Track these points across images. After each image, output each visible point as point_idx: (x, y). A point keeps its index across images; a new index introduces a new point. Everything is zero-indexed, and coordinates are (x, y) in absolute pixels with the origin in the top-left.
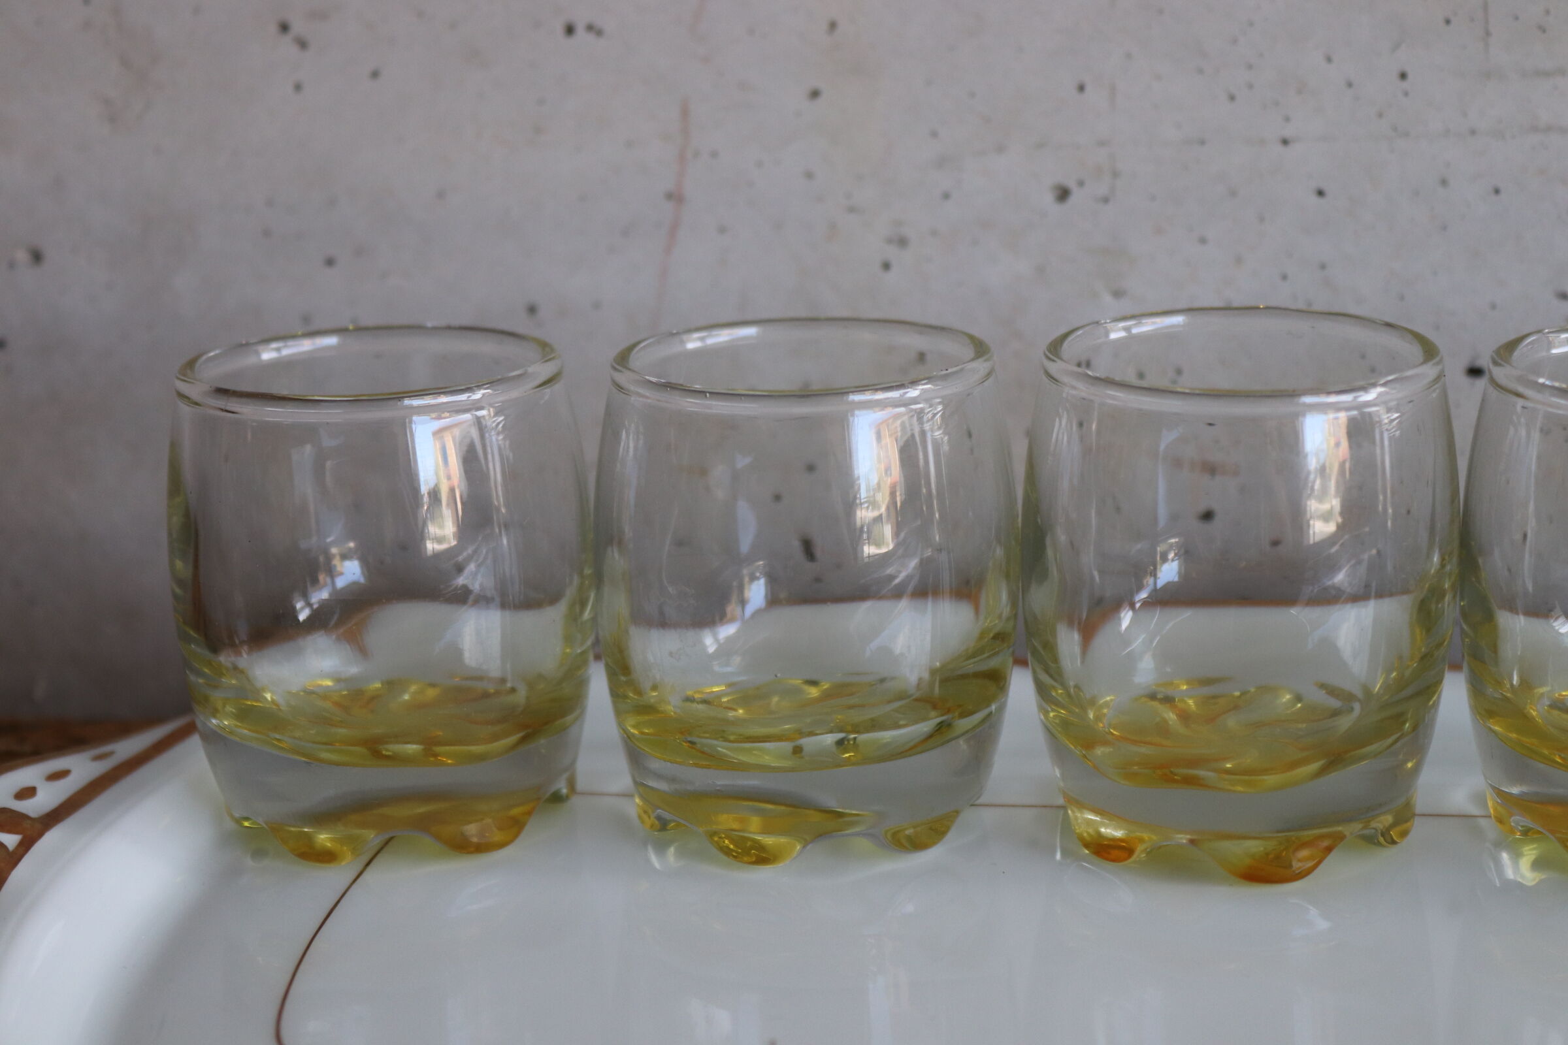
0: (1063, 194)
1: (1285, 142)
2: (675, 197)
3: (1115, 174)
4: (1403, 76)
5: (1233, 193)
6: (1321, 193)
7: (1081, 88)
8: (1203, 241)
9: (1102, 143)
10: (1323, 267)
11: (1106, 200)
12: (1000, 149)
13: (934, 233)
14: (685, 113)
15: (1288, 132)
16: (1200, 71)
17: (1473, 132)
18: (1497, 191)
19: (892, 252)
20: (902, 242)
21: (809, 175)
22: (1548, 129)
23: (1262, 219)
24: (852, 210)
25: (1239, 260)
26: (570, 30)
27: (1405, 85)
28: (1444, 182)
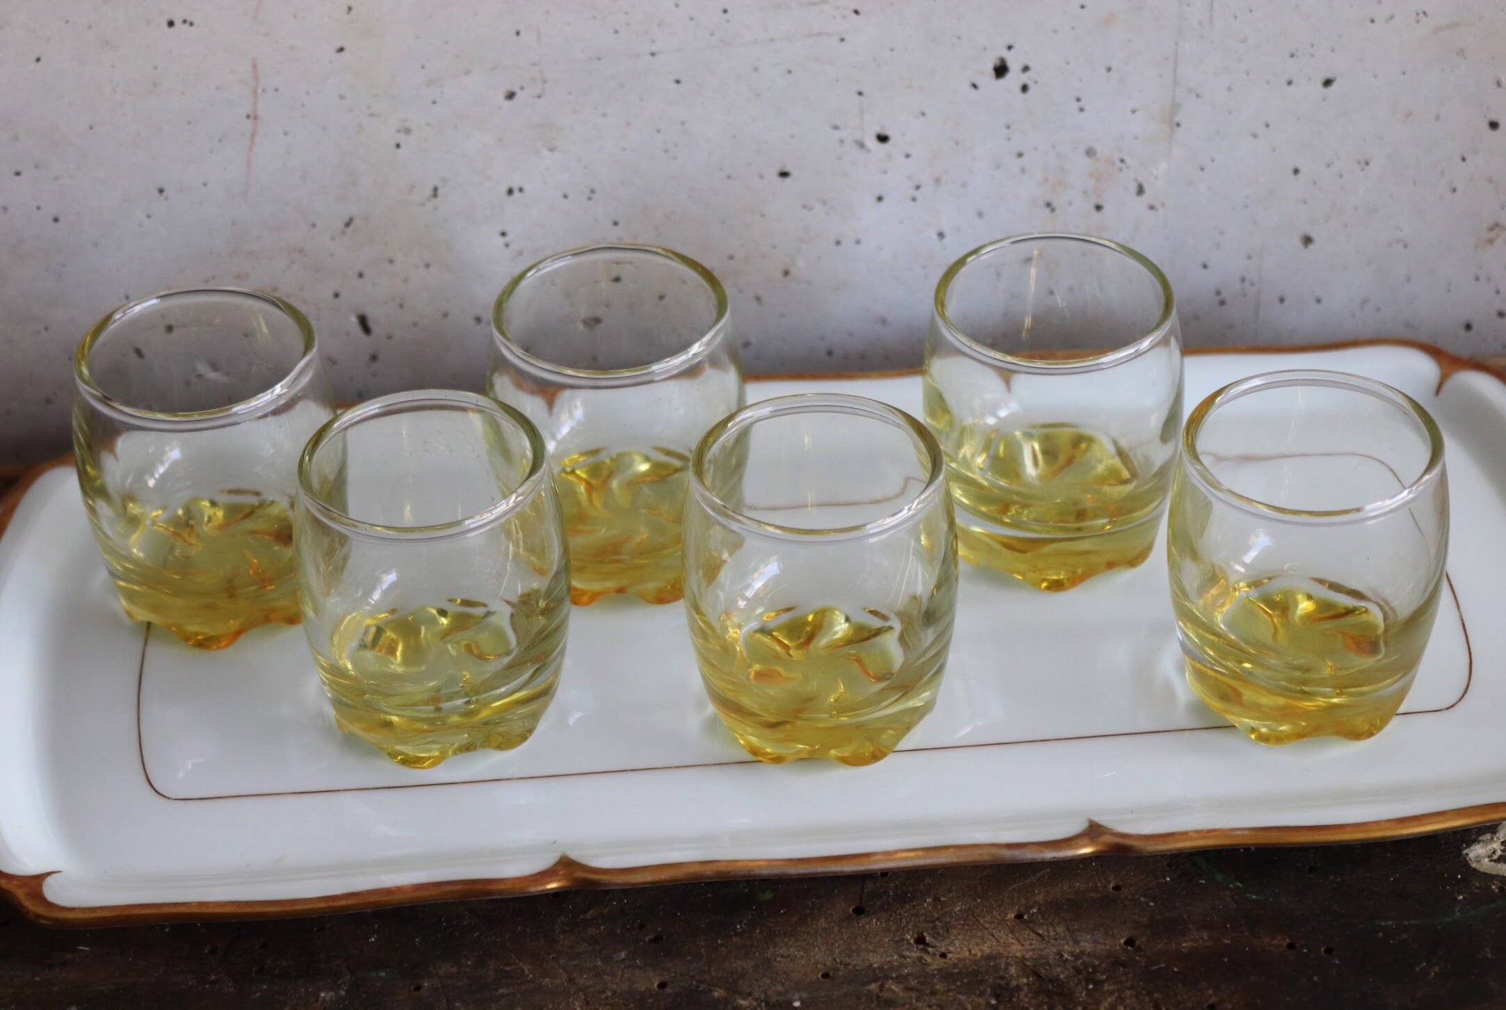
0: (511, 96)
1: (653, 54)
2: (253, 117)
3: (544, 81)
4: (725, 11)
5: (622, 86)
6: (678, 82)
7: (518, 33)
8: (604, 115)
9: (534, 65)
10: (683, 123)
11: (539, 97)
12: (468, 72)
13: (428, 124)
14: (254, 66)
15: (654, 49)
16: (595, 18)
17: (772, 40)
18: (790, 72)
19: (401, 138)
20: (408, 131)
21: (342, 97)
22: (819, 34)
23: (641, 100)
24: (372, 115)
25: (628, 124)
26: (171, 24)
27: (727, 16)
28: (756, 69)
